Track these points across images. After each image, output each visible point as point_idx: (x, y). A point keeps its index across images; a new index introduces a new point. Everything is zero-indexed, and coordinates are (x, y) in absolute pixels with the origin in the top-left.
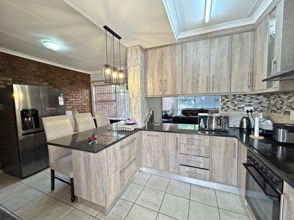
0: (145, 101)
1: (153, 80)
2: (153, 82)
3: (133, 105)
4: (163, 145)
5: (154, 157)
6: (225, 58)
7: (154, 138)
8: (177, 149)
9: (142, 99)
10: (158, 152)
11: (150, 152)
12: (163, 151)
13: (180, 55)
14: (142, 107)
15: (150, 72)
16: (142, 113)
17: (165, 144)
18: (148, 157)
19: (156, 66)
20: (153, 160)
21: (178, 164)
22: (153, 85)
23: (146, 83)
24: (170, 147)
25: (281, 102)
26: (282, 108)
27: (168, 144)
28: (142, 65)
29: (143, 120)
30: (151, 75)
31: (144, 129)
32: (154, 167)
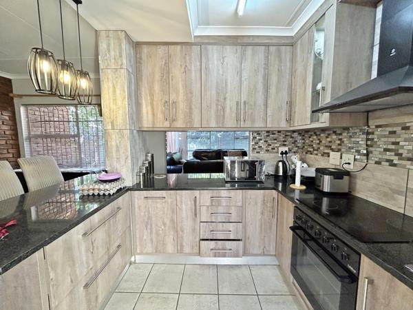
0: (137, 137)
1: (152, 100)
2: (152, 104)
3: (114, 143)
4: (173, 211)
5: (157, 234)
6: (260, 78)
7: (157, 202)
8: (196, 215)
9: (132, 133)
10: (164, 224)
11: (149, 227)
12: (172, 221)
13: (198, 64)
14: (133, 147)
15: (146, 85)
16: (132, 158)
17: (175, 210)
18: (145, 237)
19: (157, 76)
20: (154, 239)
21: (198, 240)
22: (153, 109)
23: (138, 105)
24: (184, 214)
25: (318, 142)
26: (319, 148)
27: (181, 209)
28: (130, 70)
29: (136, 171)
30: (148, 91)
31: (136, 188)
32: (156, 252)
